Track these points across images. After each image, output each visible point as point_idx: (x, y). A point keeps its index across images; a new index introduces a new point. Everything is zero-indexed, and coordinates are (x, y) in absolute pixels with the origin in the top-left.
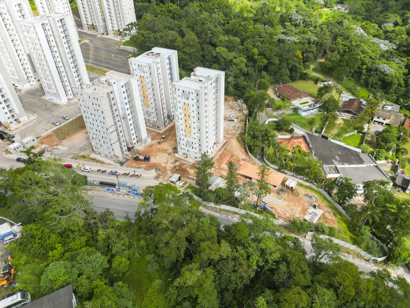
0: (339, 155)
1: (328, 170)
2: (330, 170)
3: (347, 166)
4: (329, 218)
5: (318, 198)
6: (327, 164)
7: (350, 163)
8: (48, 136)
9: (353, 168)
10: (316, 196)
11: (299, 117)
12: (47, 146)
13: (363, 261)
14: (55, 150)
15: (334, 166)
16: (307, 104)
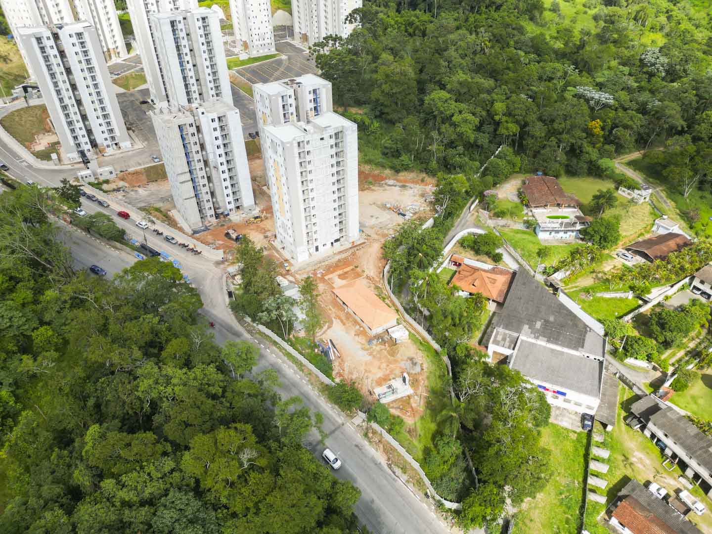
0: (546, 322)
1: (500, 338)
2: (504, 339)
3: (542, 342)
4: (414, 405)
5: (425, 370)
6: (507, 327)
7: (553, 340)
8: (136, 173)
9: (553, 350)
10: (425, 366)
11: (531, 238)
12: (127, 185)
13: (420, 493)
14: (132, 193)
15: (516, 335)
16: (560, 220)
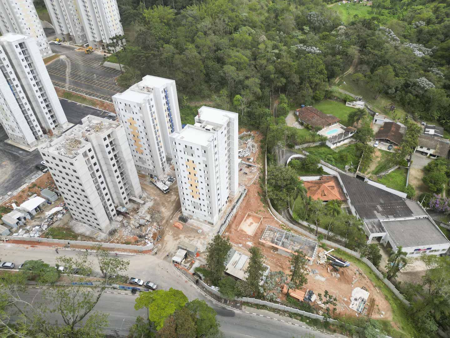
0: (381, 204)
2: (373, 227)
3: (392, 219)
6: (367, 218)
7: (396, 215)
9: (400, 222)
15: (376, 220)
